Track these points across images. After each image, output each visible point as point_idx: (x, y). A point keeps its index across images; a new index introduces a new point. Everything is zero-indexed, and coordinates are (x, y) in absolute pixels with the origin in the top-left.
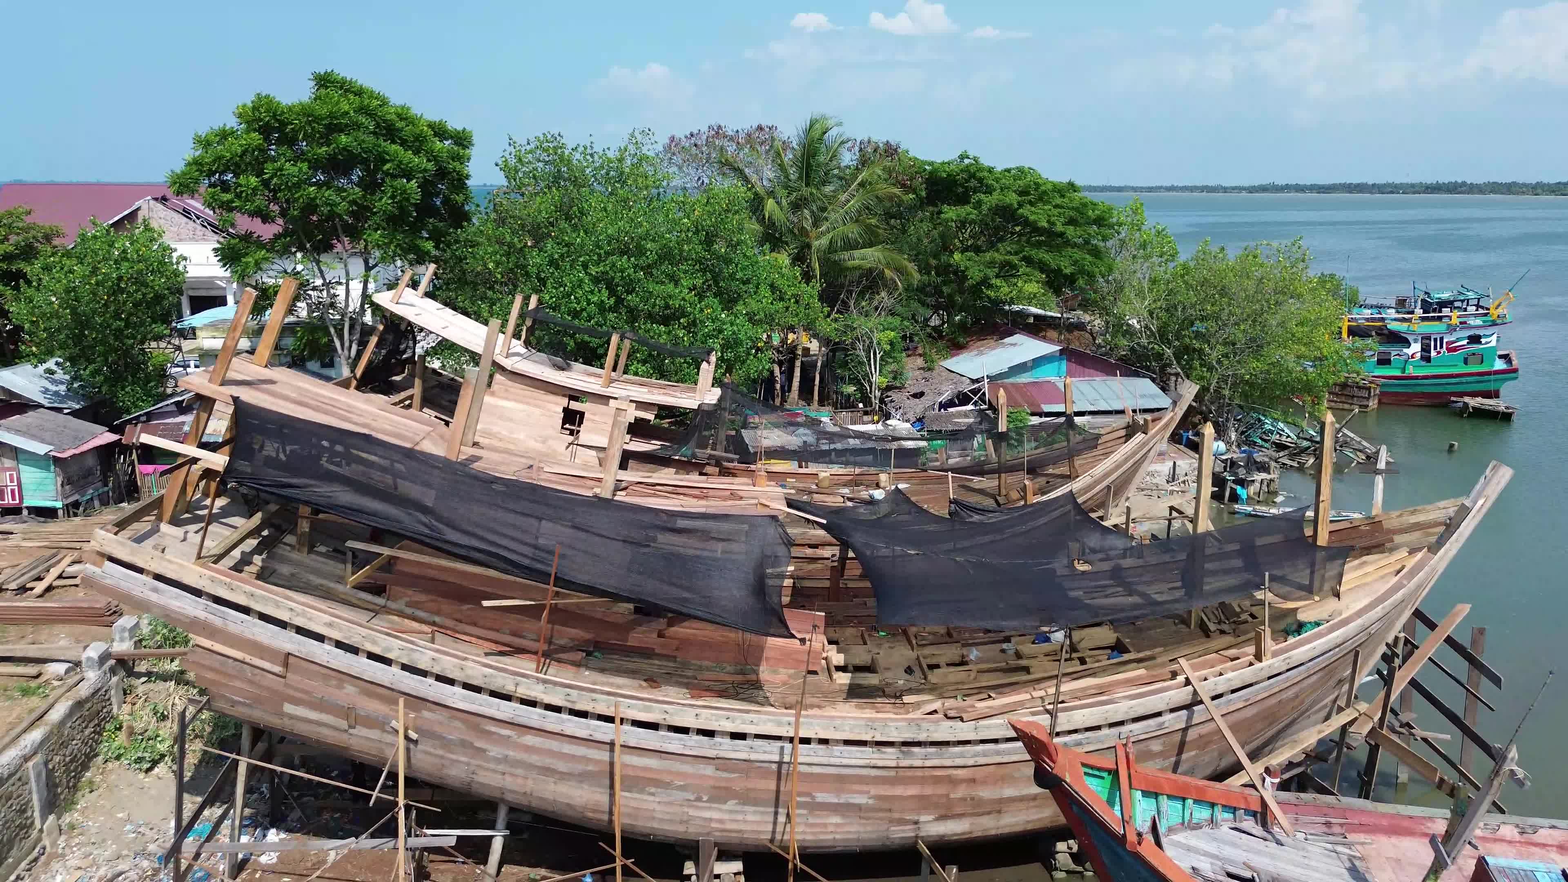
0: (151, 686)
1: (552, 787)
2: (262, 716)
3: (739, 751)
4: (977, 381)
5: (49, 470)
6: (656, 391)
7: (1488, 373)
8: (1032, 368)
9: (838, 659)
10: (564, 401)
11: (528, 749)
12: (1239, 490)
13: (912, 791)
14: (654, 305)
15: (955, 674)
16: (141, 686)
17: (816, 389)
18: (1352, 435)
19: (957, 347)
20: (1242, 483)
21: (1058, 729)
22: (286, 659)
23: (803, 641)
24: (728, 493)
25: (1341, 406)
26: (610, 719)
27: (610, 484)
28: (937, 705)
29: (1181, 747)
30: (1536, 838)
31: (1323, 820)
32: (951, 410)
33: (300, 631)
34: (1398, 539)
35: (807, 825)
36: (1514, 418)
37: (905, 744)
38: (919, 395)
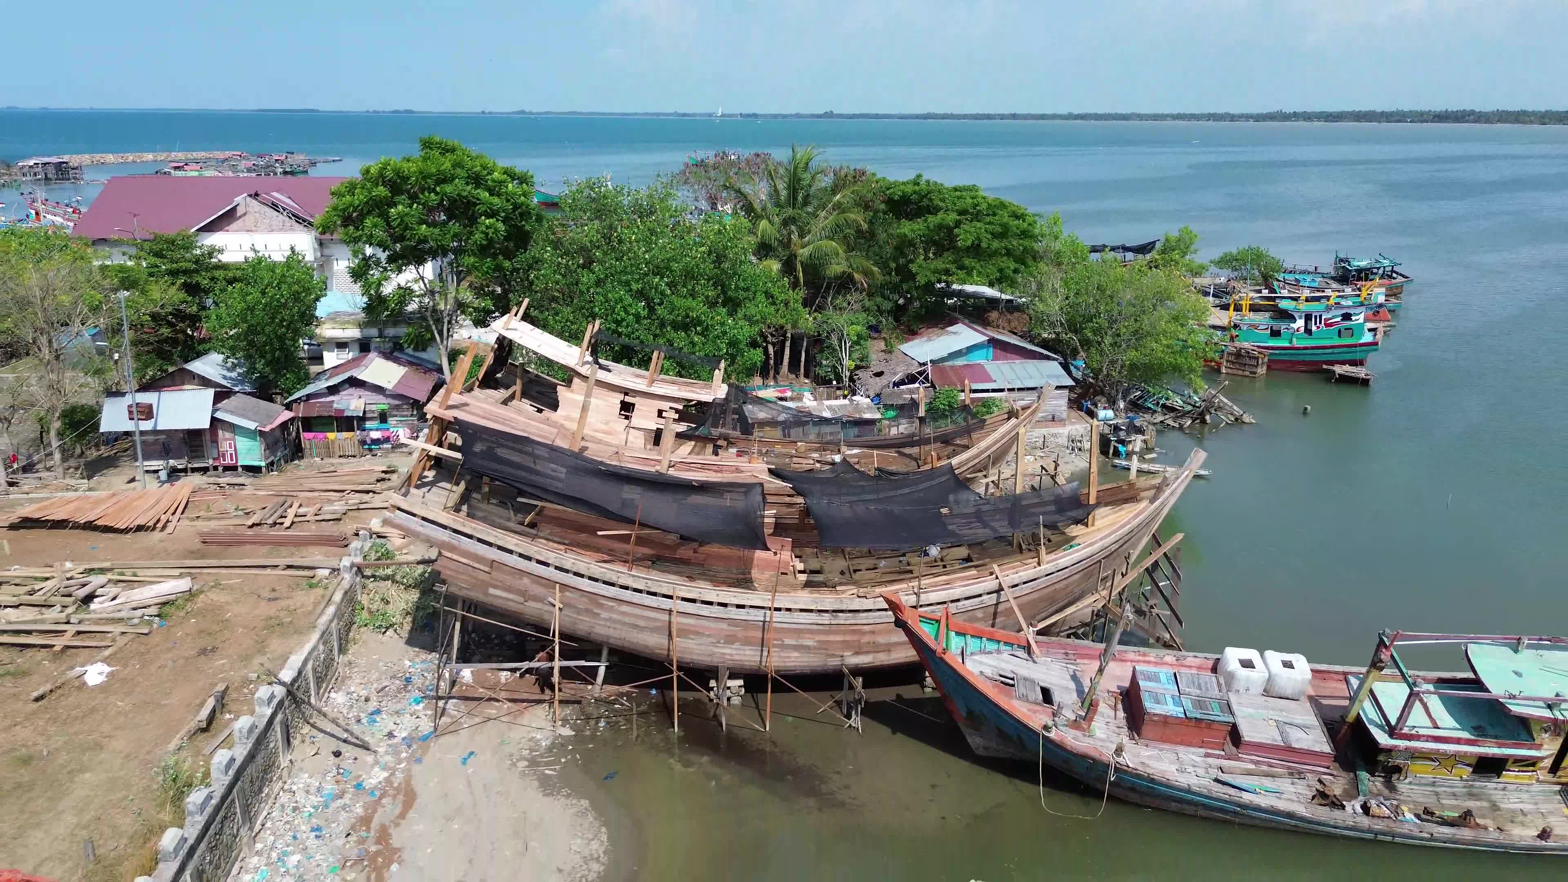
0: (377, 584)
1: (635, 635)
2: (476, 595)
3: (742, 614)
4: (924, 364)
5: (256, 440)
6: (683, 388)
7: (1355, 346)
8: (966, 354)
9: (800, 566)
10: (621, 397)
11: (624, 614)
12: (1121, 448)
13: (839, 638)
14: (678, 315)
15: (871, 574)
16: (371, 584)
17: (802, 364)
18: (1225, 400)
19: (912, 333)
20: (1123, 442)
21: (921, 603)
22: (492, 563)
23: (775, 554)
24: (734, 468)
25: (1235, 372)
26: (671, 597)
27: (666, 464)
28: (855, 591)
29: (995, 615)
30: (1186, 662)
31: (1063, 651)
32: (902, 387)
33: (500, 548)
34: (1143, 494)
35: (780, 657)
36: (1371, 383)
37: (834, 611)
38: (879, 374)
